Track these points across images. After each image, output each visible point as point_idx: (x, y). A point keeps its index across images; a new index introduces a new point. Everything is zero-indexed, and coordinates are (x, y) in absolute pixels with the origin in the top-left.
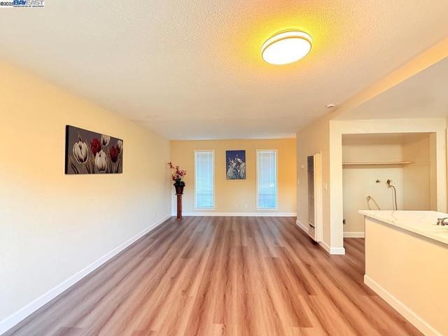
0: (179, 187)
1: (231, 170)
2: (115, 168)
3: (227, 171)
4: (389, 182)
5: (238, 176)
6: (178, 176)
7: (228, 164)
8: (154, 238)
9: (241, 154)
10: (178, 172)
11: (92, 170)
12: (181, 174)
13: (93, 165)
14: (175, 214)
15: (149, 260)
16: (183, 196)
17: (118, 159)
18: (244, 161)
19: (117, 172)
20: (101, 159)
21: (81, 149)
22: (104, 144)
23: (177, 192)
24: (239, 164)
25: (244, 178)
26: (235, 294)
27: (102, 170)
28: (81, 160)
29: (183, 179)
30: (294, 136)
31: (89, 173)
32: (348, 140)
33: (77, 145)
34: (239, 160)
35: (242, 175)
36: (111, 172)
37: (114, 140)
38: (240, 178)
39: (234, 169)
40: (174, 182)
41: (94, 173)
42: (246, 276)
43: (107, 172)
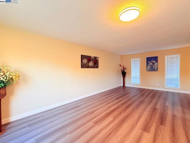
0: (124, 74)
1: (149, 67)
2: (96, 66)
3: (147, 67)
6: (123, 70)
7: (147, 63)
8: (111, 91)
10: (123, 68)
11: (88, 67)
13: (89, 66)
15: (104, 97)
17: (97, 64)
18: (157, 62)
19: (96, 68)
20: (91, 64)
21: (85, 61)
22: (92, 59)
23: (123, 76)
24: (154, 63)
25: (157, 70)
26: (125, 113)
27: (91, 67)
28: (85, 64)
29: (126, 71)
31: (87, 68)
33: (84, 60)
34: (154, 61)
36: (95, 68)
37: (95, 58)
38: (154, 70)
39: (151, 66)
40: (122, 72)
41: (89, 68)
42: (135, 110)
43: (93, 68)
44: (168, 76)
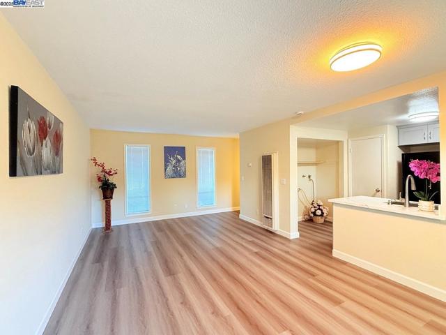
0: (107, 189)
1: (170, 168)
2: (58, 166)
3: (165, 169)
4: (309, 177)
5: (179, 174)
6: (105, 176)
7: (167, 161)
9: (181, 151)
10: (104, 171)
12: (109, 173)
14: (102, 224)
16: (112, 201)
17: (60, 154)
18: (184, 159)
19: (59, 173)
21: (30, 132)
22: (50, 125)
23: (105, 197)
24: (179, 161)
25: (184, 176)
30: (237, 136)
32: (302, 144)
33: (26, 126)
34: (179, 157)
35: (182, 173)
38: (180, 176)
39: (174, 166)
40: (100, 184)
43: (52, 172)
44: (200, 186)
